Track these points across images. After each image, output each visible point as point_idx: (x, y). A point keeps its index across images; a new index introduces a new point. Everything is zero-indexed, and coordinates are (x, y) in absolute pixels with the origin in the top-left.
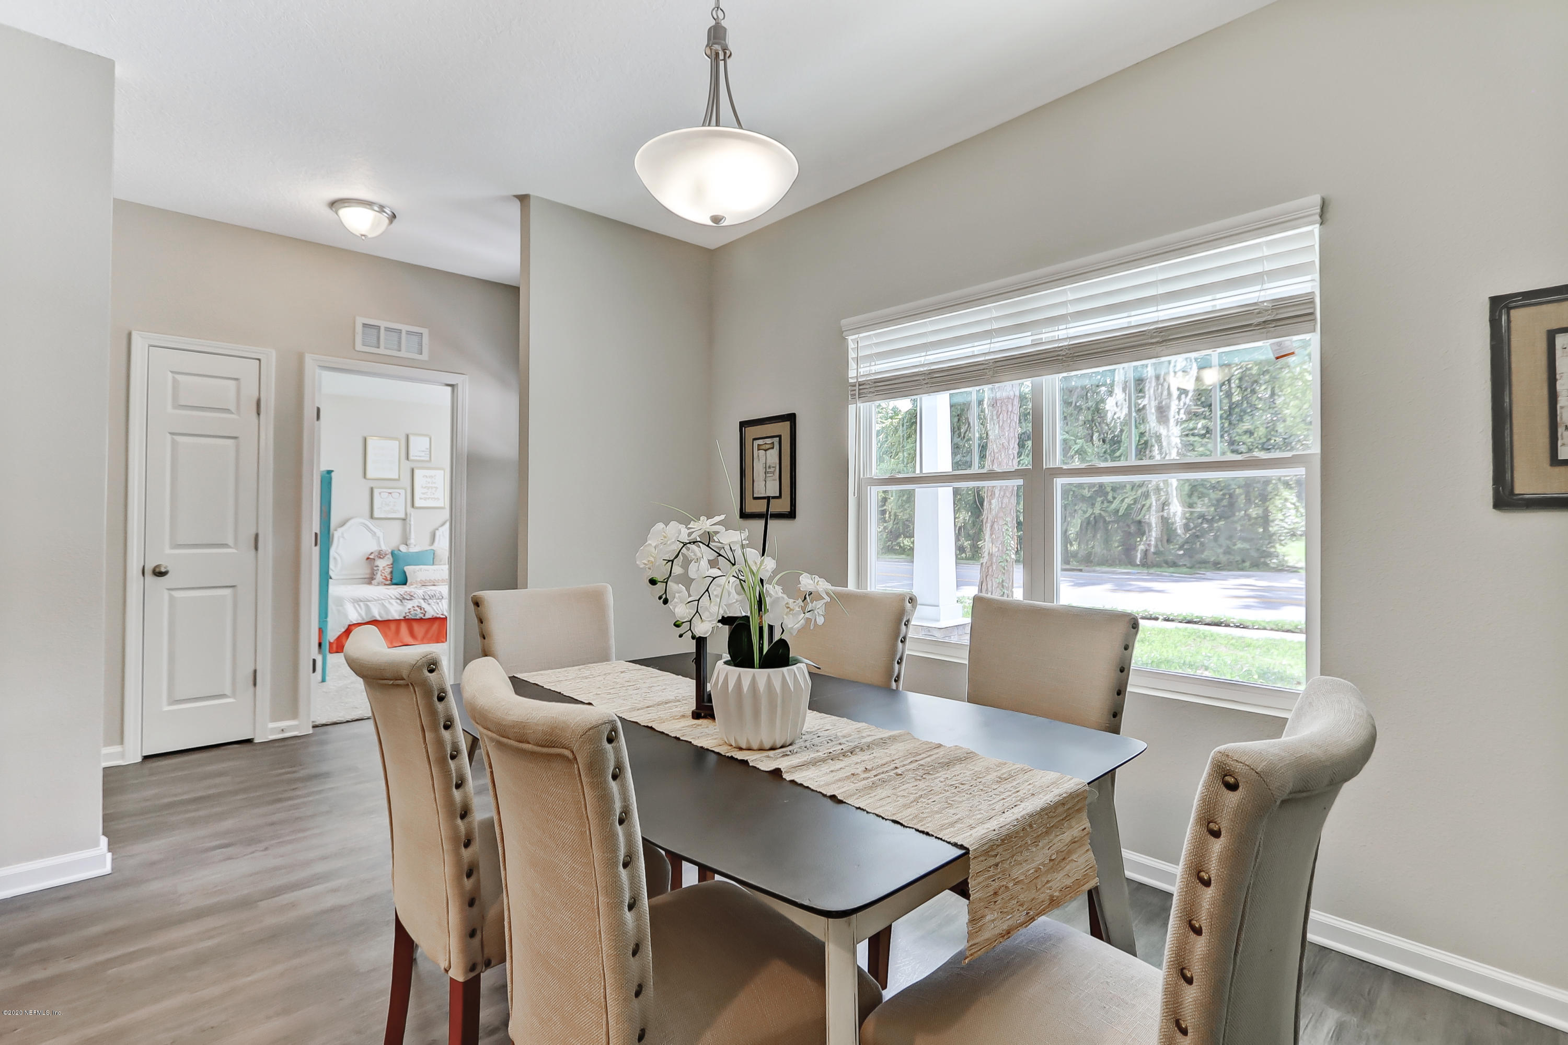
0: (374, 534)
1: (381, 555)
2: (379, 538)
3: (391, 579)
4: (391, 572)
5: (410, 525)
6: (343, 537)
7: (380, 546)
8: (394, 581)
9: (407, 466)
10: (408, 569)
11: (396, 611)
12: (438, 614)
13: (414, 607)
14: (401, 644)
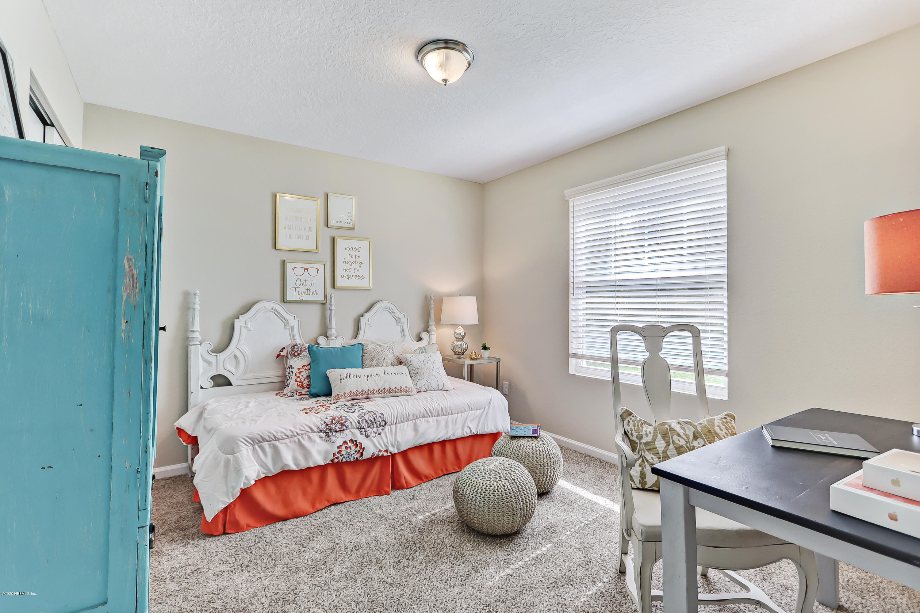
0: (287, 323)
1: (295, 352)
2: (292, 327)
3: (309, 386)
4: (309, 376)
5: (330, 310)
6: (247, 327)
7: (294, 340)
8: (314, 391)
9: (327, 234)
10: (334, 374)
11: (319, 452)
12: (380, 451)
13: (345, 442)
14: (327, 504)
